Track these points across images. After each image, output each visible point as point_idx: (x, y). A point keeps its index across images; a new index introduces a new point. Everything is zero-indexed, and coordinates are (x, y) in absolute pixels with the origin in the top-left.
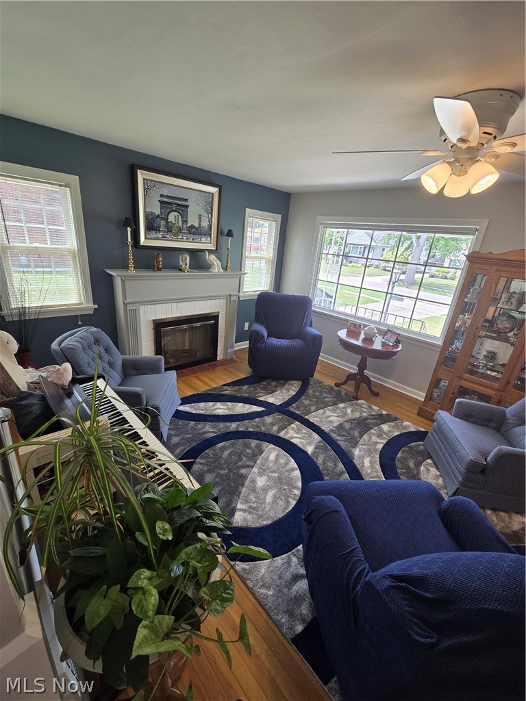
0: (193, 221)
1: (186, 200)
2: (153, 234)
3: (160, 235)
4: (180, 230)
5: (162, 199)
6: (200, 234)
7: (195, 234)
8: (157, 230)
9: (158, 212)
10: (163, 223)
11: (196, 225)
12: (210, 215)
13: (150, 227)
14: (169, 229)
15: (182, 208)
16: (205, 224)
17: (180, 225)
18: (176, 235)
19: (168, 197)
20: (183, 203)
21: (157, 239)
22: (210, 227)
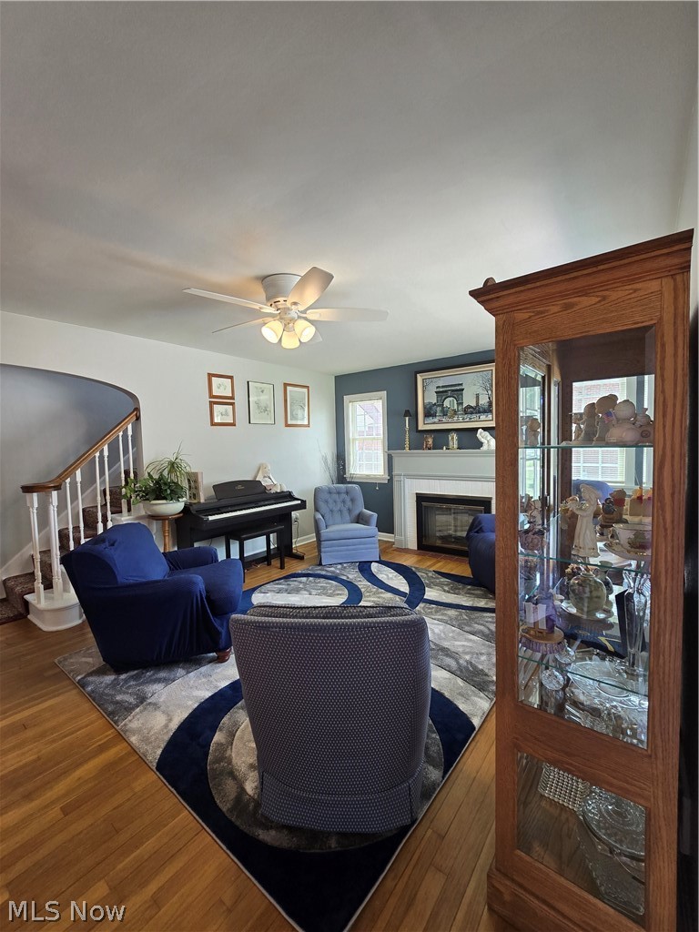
0: (469, 400)
1: (461, 384)
2: (431, 420)
3: (436, 420)
4: (455, 412)
5: (438, 390)
6: (479, 412)
7: (472, 413)
8: (434, 415)
9: (434, 401)
10: (439, 409)
11: (473, 404)
12: (490, 392)
13: (428, 414)
14: (445, 413)
15: (457, 392)
16: (484, 401)
17: (456, 407)
18: (452, 417)
19: (443, 387)
20: (458, 388)
21: (434, 423)
22: (490, 403)
